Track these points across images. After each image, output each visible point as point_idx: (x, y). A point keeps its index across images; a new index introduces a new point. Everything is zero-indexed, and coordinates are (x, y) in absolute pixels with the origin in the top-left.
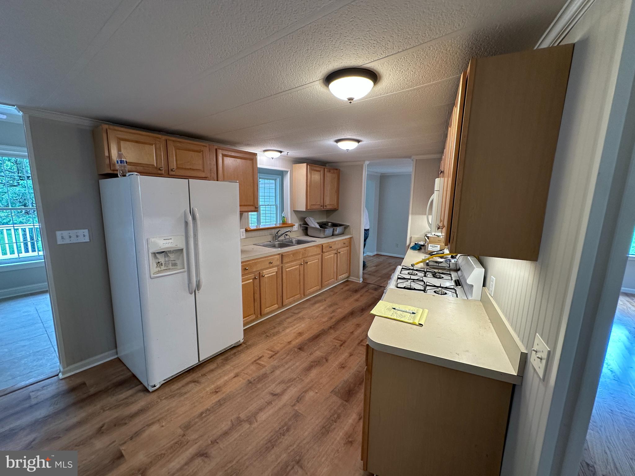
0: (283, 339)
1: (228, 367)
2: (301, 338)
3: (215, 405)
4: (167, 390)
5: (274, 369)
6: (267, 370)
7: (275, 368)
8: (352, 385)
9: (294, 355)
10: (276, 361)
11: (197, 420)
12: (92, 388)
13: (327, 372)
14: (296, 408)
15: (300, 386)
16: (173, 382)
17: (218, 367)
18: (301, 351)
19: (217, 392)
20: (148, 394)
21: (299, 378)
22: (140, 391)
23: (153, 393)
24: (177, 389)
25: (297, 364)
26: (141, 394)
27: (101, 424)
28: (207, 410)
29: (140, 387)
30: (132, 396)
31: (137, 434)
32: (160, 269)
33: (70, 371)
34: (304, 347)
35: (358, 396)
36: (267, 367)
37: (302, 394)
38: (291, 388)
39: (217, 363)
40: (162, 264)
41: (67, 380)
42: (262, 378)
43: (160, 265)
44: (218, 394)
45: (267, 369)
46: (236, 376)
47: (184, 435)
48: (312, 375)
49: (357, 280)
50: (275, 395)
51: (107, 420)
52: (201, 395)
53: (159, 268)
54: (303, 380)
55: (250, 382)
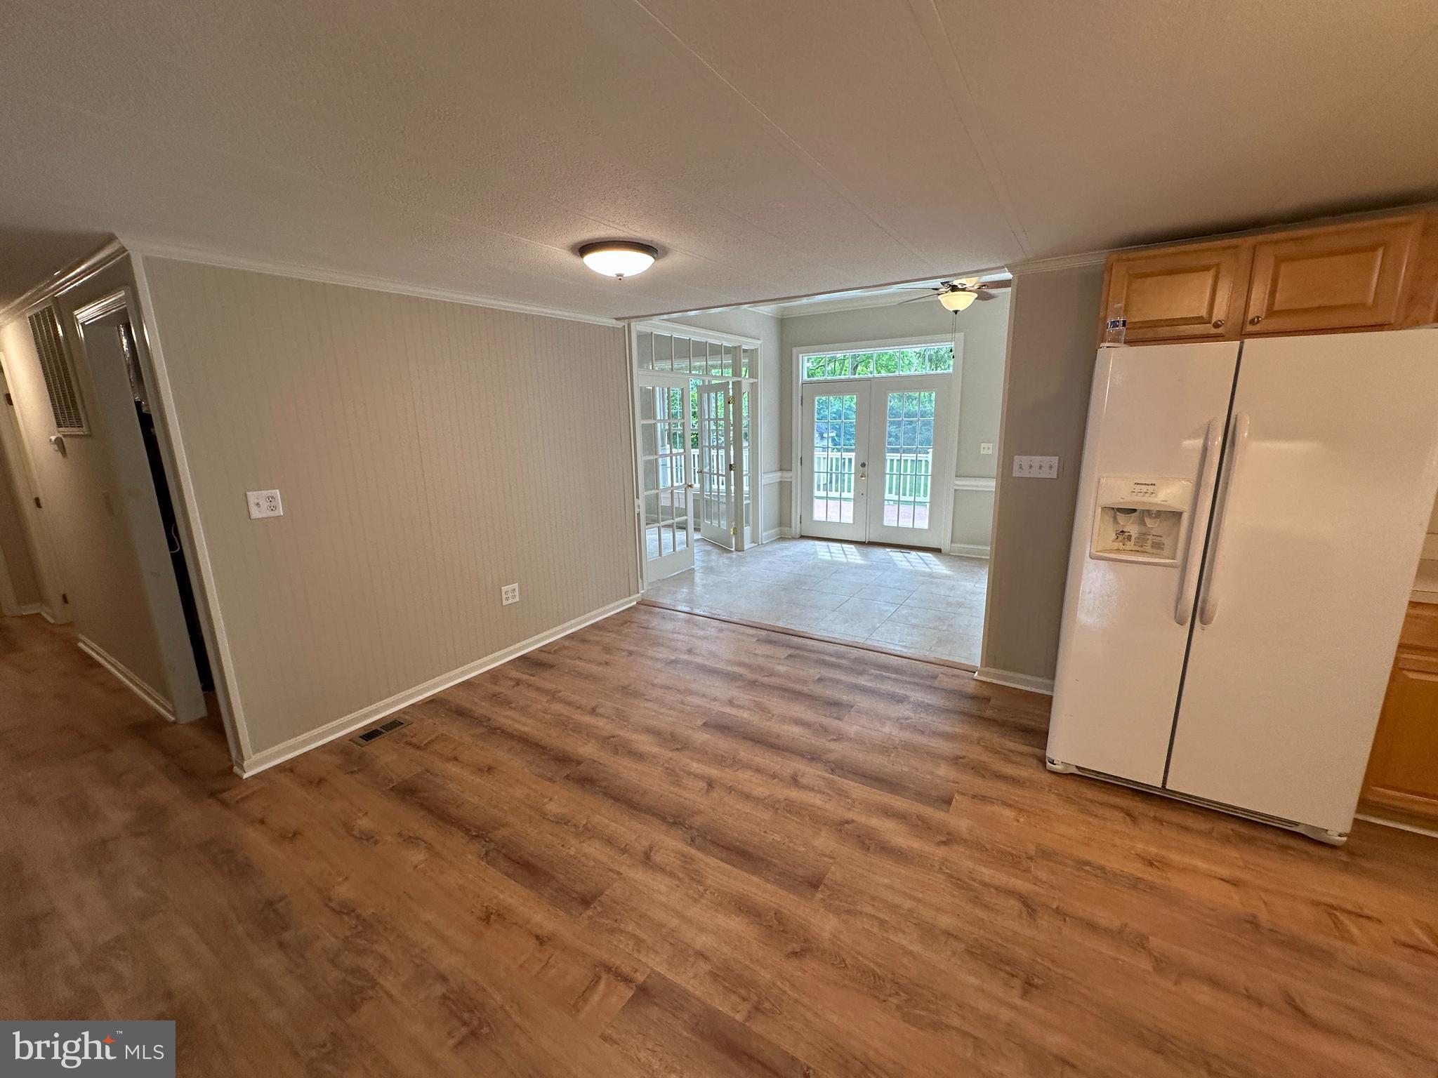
1: (1232, 853)
3: (1120, 875)
4: (1072, 787)
11: (1068, 861)
12: (991, 711)
16: (1095, 785)
17: (1207, 835)
19: (1151, 864)
20: (1041, 769)
22: (1035, 756)
23: (1048, 774)
24: (1087, 799)
26: (1035, 762)
27: (964, 754)
28: (1102, 869)
29: (1037, 751)
30: (1021, 754)
31: (983, 798)
32: (1121, 547)
33: (987, 675)
39: (1213, 828)
40: (1129, 538)
41: (978, 684)
43: (1124, 538)
44: (1150, 869)
45: (1348, 952)
46: (1235, 883)
47: (1031, 858)
51: (971, 756)
52: (1117, 841)
53: (1121, 544)
55: (1254, 922)
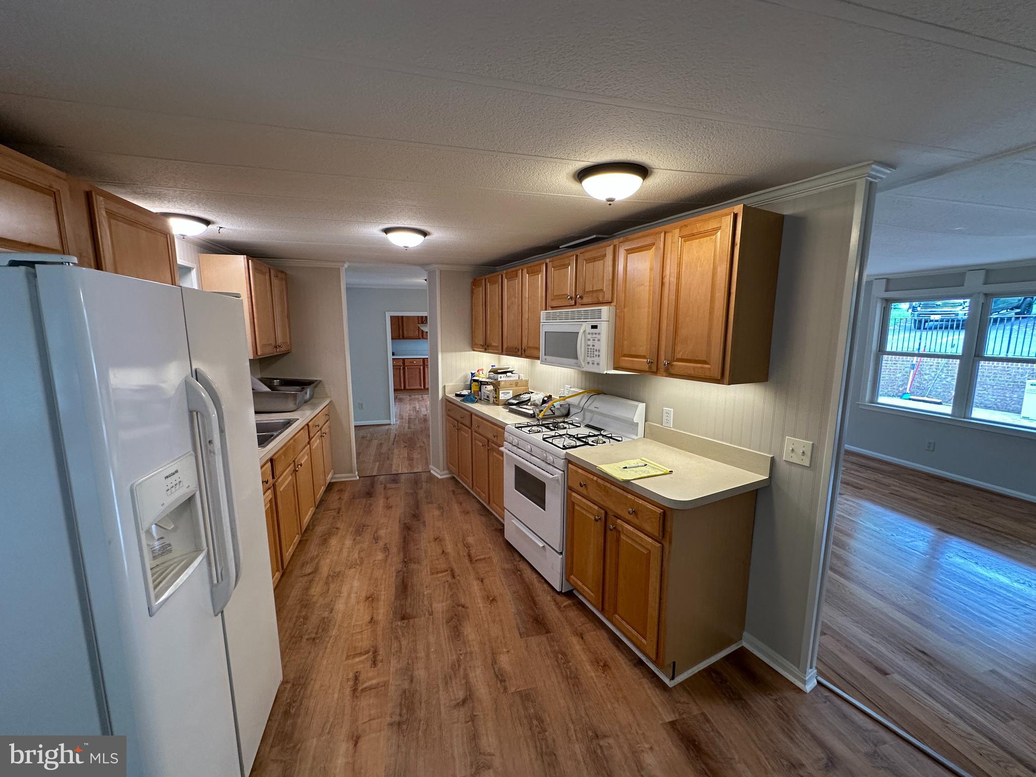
0: (353, 624)
2: (382, 603)
5: (408, 672)
6: (399, 685)
7: (406, 670)
8: (530, 612)
9: (410, 633)
10: (394, 662)
13: (485, 619)
14: (513, 690)
15: (479, 663)
18: (411, 621)
21: (461, 654)
25: (432, 639)
34: (406, 612)
35: (550, 618)
36: (391, 681)
37: (494, 668)
38: (471, 675)
42: (408, 701)
45: (397, 683)
46: (356, 739)
48: (472, 637)
49: (350, 477)
50: (464, 701)
54: (471, 653)
55: (399, 723)
